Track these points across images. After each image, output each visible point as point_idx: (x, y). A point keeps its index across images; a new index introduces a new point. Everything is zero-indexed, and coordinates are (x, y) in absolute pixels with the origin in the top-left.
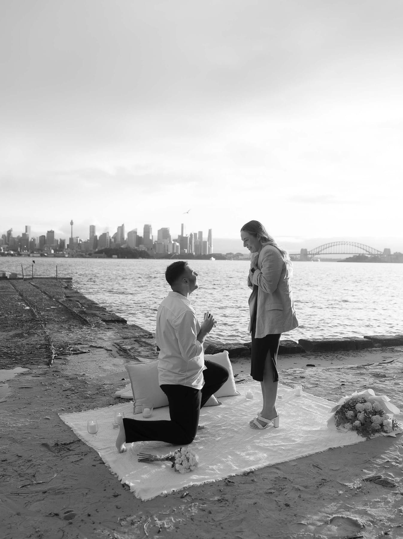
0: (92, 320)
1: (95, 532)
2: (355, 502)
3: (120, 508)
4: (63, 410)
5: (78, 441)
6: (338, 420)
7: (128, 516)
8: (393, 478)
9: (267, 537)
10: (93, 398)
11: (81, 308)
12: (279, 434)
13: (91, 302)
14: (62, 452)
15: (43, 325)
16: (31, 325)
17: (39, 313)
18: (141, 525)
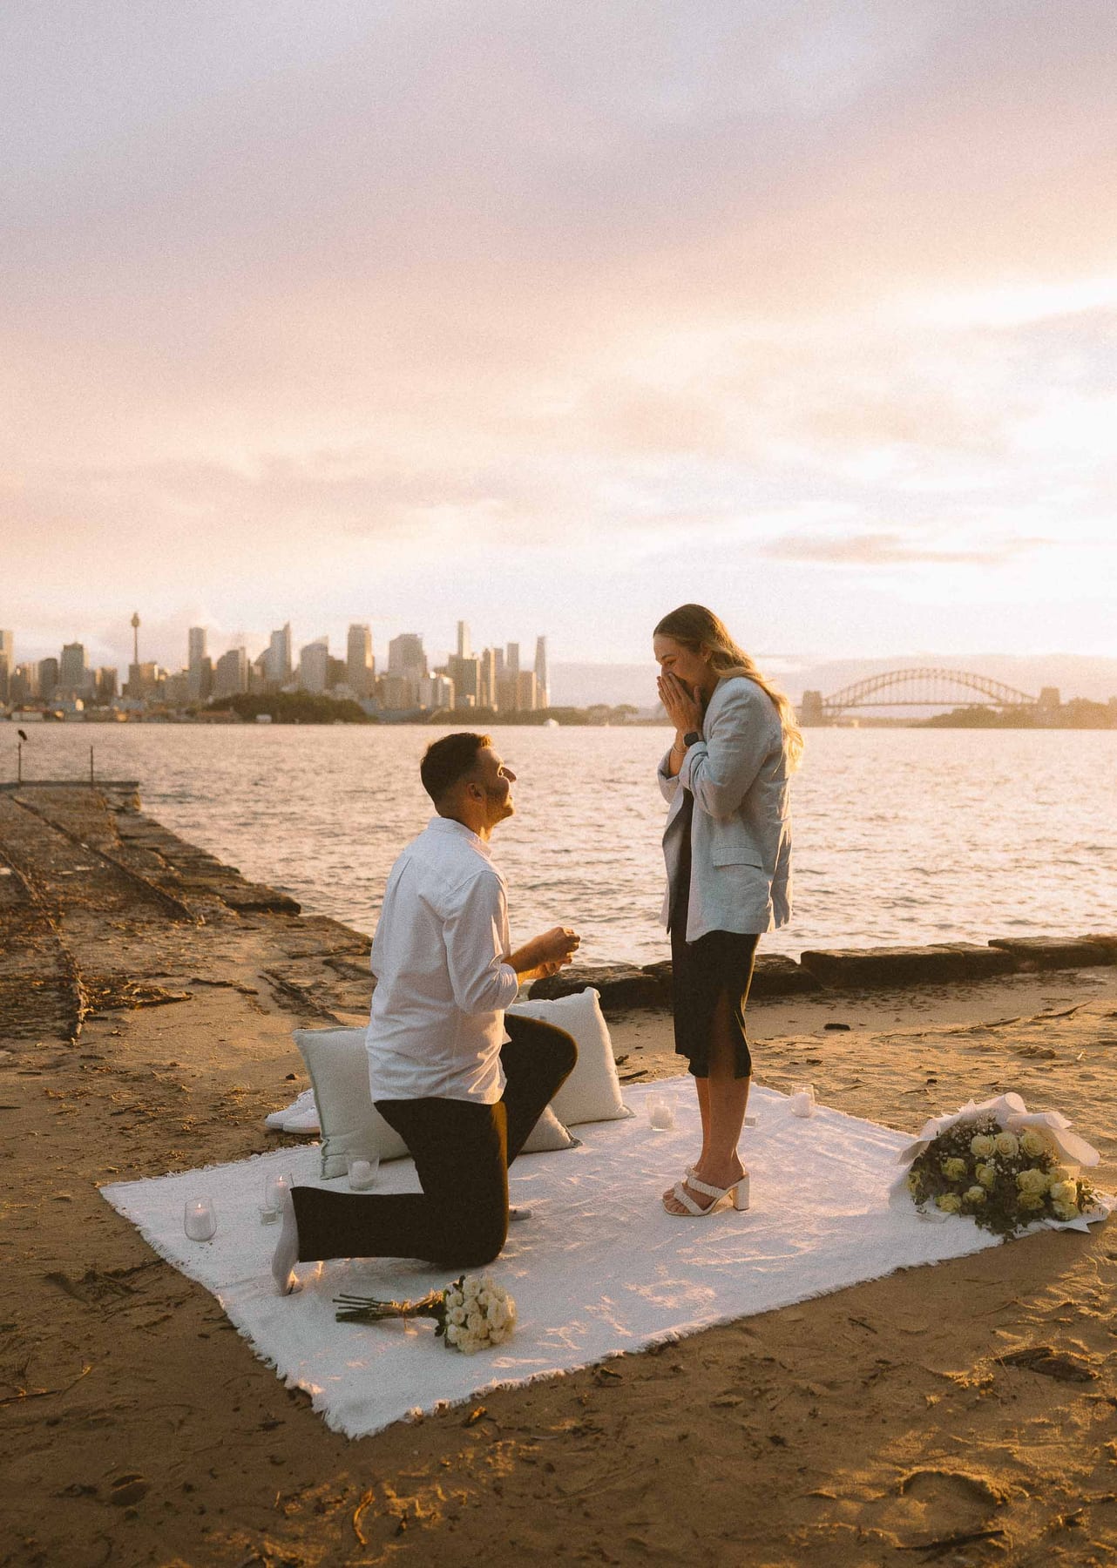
0: (198, 905)
1: (207, 1538)
2: (974, 1427)
3: (283, 1462)
4: (111, 1171)
5: (154, 1263)
6: (919, 1185)
7: (304, 1486)
8: (1083, 1352)
9: (720, 1537)
10: (201, 1135)
11: (164, 870)
12: (748, 1230)
13: (195, 852)
14: (108, 1298)
15: (52, 922)
16: (16, 920)
17: (39, 887)
18: (344, 1511)
